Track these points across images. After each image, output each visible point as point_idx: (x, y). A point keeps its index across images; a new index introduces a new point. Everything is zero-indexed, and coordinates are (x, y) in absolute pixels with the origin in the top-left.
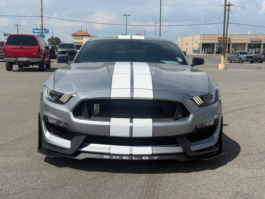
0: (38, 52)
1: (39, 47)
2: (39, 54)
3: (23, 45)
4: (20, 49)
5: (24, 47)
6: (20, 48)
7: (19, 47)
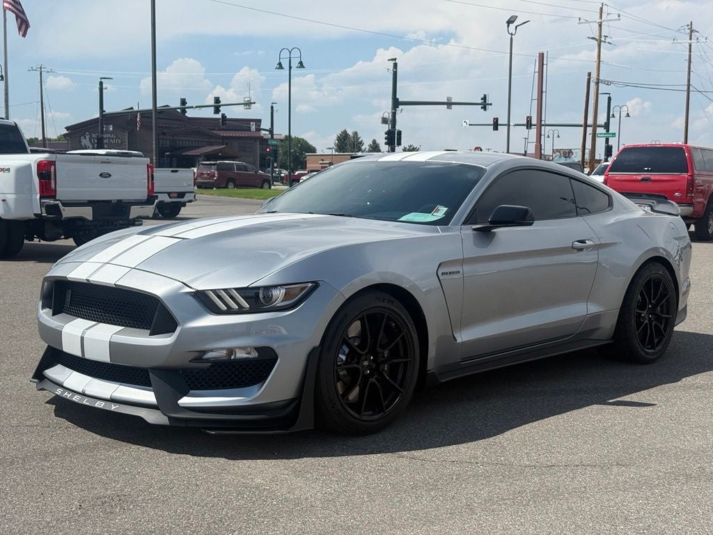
0: (688, 189)
1: (692, 176)
2: (689, 195)
3: (651, 171)
4: (643, 183)
5: (652, 178)
6: (642, 180)
7: (640, 178)
